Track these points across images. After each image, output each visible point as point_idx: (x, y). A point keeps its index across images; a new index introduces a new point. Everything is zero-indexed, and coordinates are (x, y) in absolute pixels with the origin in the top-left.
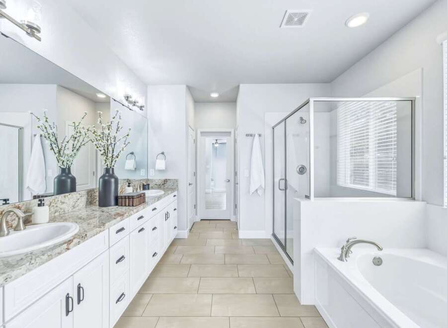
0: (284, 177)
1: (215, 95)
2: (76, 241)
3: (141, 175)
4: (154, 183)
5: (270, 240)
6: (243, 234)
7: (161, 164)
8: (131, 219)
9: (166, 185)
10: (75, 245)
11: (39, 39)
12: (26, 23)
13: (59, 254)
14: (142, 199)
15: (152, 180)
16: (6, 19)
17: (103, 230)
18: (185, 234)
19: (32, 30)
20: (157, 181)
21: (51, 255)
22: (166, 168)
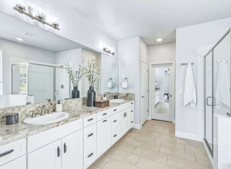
0: (211, 96)
1: (159, 40)
2: (62, 122)
3: (115, 91)
4: (122, 95)
5: (201, 143)
6: (178, 134)
7: (125, 85)
8: (98, 114)
9: (128, 97)
10: (62, 124)
11: (59, 29)
12: (53, 23)
13: (53, 127)
14: (107, 104)
15: (121, 94)
16: (45, 24)
17: (79, 119)
18: (138, 126)
19: (55, 26)
20: (123, 94)
21: (49, 127)
22: (128, 87)
